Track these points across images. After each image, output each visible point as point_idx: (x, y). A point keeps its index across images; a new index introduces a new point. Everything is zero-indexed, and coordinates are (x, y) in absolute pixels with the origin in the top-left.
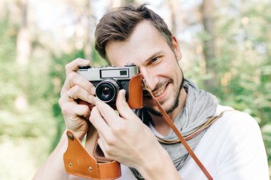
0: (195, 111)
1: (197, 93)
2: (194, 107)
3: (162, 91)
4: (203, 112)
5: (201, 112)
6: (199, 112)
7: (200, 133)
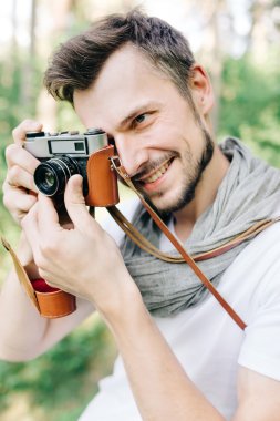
0: (230, 207)
1: (245, 170)
2: (230, 201)
3: (160, 174)
4: (246, 209)
5: (242, 209)
6: (238, 209)
7: (232, 248)
